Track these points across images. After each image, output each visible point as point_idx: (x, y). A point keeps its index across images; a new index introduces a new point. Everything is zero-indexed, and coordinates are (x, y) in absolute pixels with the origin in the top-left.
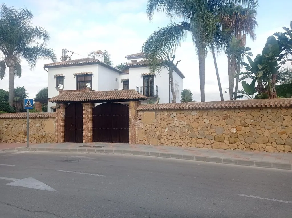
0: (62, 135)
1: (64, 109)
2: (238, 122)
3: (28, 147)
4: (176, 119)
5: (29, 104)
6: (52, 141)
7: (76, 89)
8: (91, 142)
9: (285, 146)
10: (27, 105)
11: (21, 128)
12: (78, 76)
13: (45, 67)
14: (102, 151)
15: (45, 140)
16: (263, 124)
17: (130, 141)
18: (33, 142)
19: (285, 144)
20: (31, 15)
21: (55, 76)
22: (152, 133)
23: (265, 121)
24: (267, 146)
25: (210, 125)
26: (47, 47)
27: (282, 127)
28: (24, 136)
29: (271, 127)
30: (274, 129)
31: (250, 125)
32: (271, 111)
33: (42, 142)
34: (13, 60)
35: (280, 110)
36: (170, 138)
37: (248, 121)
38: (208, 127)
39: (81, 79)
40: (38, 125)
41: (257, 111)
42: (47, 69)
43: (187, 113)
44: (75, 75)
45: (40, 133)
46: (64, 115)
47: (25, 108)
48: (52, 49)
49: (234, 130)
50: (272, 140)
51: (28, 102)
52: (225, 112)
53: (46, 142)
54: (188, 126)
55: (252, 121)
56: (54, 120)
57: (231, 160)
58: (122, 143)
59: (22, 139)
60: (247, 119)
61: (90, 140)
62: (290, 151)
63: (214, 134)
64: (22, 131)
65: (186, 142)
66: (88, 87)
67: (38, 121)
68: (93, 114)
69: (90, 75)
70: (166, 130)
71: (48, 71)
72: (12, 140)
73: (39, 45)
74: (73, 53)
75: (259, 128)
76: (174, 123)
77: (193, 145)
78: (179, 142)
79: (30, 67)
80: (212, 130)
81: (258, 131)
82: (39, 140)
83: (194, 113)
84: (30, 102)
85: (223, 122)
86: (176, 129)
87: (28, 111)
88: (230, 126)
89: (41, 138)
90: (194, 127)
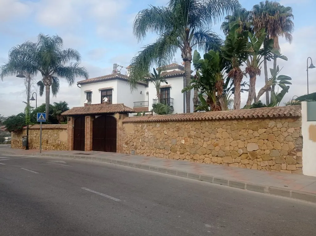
0: (71, 145)
1: (74, 121)
2: (186, 135)
3: (41, 153)
4: (146, 131)
5: (42, 118)
6: (64, 149)
7: (100, 103)
8: (90, 150)
9: (218, 158)
10: (40, 118)
11: (44, 137)
12: (102, 91)
13: (78, 84)
14: (90, 158)
15: (60, 148)
16: (202, 136)
17: (117, 150)
18: (52, 149)
19: (218, 156)
20: (61, 41)
21: (85, 92)
22: (131, 144)
23: (204, 133)
24: (206, 157)
25: (168, 136)
26: (80, 66)
27: (216, 139)
28: (46, 144)
29: (208, 139)
30: (210, 141)
31: (193, 137)
32: (208, 123)
33: (58, 149)
34: (49, 80)
35: (214, 122)
36: (143, 148)
37: (193, 133)
38: (167, 138)
39: (105, 93)
40: (55, 135)
41: (199, 123)
42: (79, 85)
43: (154, 124)
44: (100, 90)
45: (57, 142)
46: (73, 127)
47: (38, 121)
48: (84, 68)
49: (183, 142)
50: (209, 152)
51: (41, 116)
52: (178, 124)
53: (60, 150)
54: (154, 137)
55: (195, 133)
56: (66, 130)
57: (154, 167)
58: (113, 152)
59: (45, 146)
60: (192, 131)
61: (89, 149)
62: (221, 163)
63: (170, 145)
64: (45, 140)
65: (153, 151)
66: (105, 101)
67: (56, 131)
68: (93, 126)
69: (111, 90)
70: (140, 141)
71: (80, 88)
72: (39, 147)
73: (73, 65)
74: (122, 67)
75: (199, 139)
76: (146, 134)
77: (157, 155)
78: (148, 152)
79: (69, 83)
80: (169, 142)
81: (199, 143)
82: (56, 148)
83: (158, 125)
84: (42, 116)
85: (176, 134)
86: (146, 140)
87: (41, 123)
88: (181, 138)
89: (58, 146)
90: (158, 138)
